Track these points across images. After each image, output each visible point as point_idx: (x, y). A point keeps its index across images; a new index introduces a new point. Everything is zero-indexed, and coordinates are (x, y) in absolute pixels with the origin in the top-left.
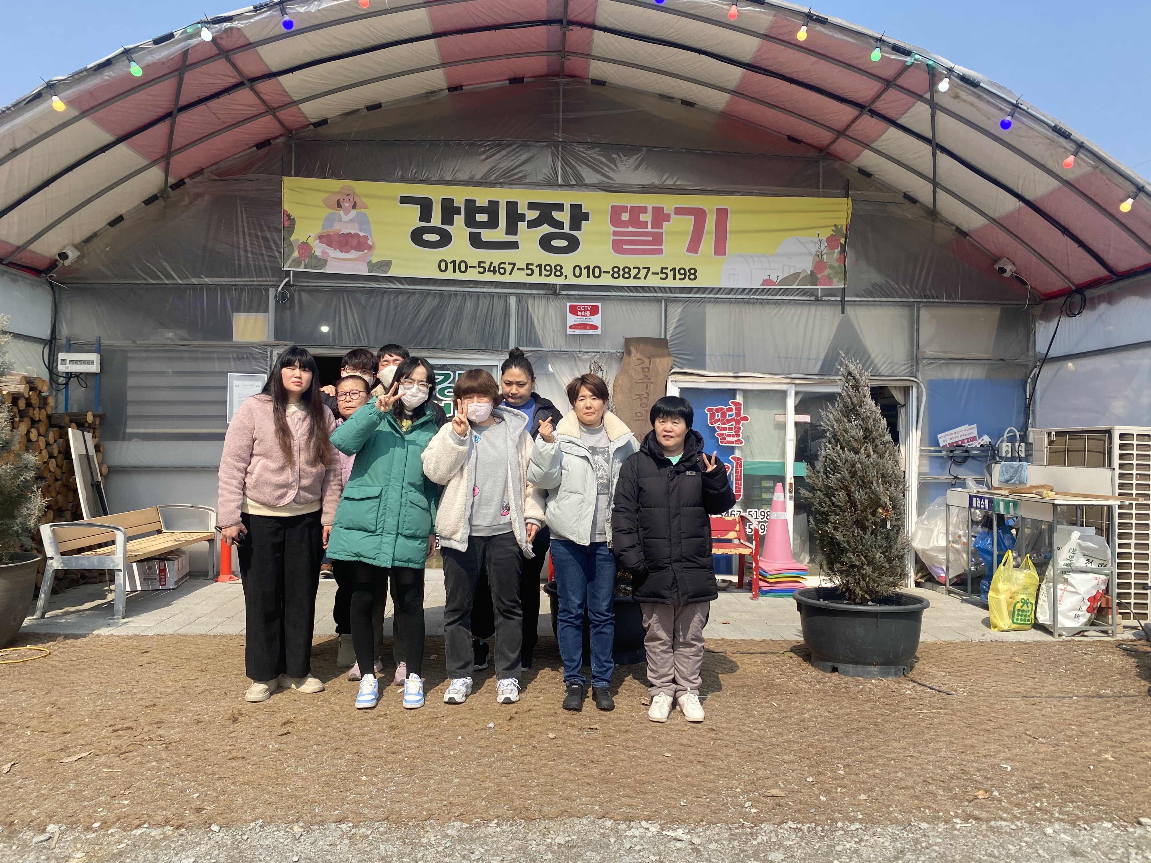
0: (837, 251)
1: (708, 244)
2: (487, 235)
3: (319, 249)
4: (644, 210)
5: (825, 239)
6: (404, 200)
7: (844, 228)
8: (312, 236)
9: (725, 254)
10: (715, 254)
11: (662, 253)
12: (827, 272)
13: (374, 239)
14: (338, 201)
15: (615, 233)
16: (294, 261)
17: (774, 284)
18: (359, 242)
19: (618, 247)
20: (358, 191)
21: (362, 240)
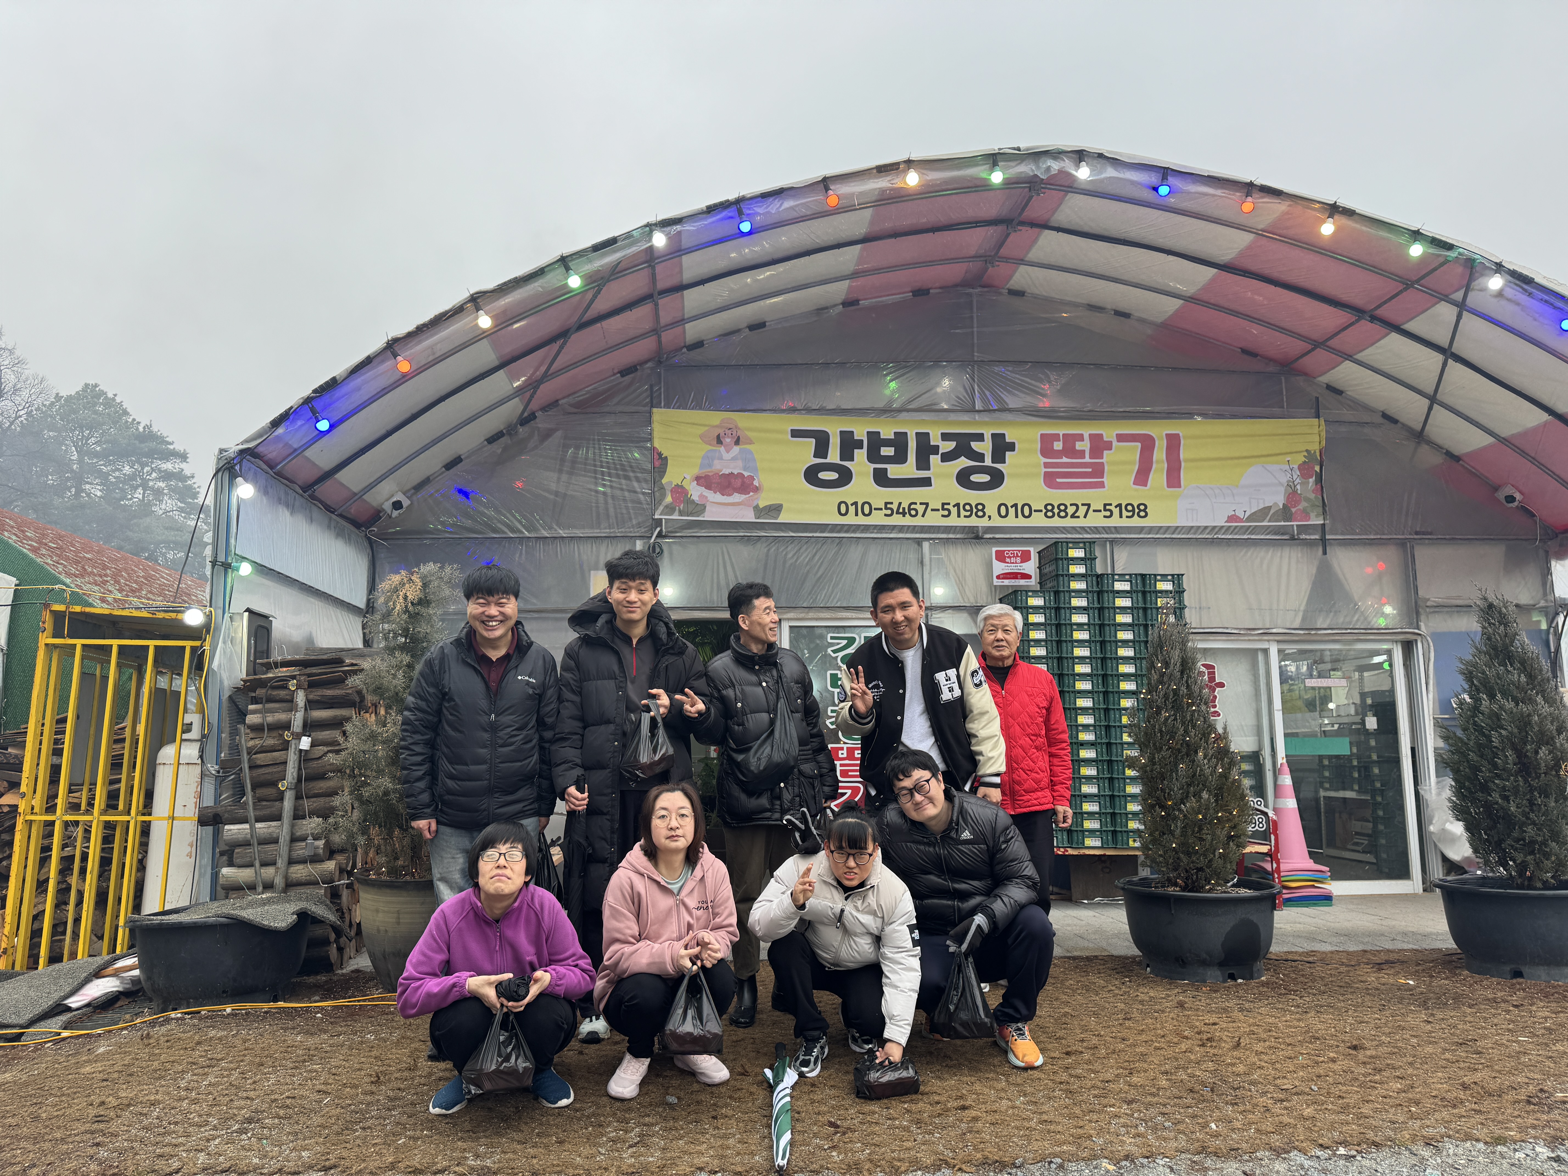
0: (1312, 480)
1: (1158, 476)
2: (894, 471)
3: (696, 492)
4: (1081, 438)
5: (1296, 467)
6: (796, 434)
7: (1318, 454)
8: (688, 477)
9: (1180, 486)
10: (1169, 486)
11: (1104, 487)
12: (1303, 505)
13: (762, 479)
14: (718, 437)
15: (1046, 465)
16: (667, 507)
17: (1241, 520)
18: (743, 483)
19: (1050, 480)
20: (740, 425)
21: (747, 481)
